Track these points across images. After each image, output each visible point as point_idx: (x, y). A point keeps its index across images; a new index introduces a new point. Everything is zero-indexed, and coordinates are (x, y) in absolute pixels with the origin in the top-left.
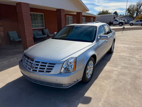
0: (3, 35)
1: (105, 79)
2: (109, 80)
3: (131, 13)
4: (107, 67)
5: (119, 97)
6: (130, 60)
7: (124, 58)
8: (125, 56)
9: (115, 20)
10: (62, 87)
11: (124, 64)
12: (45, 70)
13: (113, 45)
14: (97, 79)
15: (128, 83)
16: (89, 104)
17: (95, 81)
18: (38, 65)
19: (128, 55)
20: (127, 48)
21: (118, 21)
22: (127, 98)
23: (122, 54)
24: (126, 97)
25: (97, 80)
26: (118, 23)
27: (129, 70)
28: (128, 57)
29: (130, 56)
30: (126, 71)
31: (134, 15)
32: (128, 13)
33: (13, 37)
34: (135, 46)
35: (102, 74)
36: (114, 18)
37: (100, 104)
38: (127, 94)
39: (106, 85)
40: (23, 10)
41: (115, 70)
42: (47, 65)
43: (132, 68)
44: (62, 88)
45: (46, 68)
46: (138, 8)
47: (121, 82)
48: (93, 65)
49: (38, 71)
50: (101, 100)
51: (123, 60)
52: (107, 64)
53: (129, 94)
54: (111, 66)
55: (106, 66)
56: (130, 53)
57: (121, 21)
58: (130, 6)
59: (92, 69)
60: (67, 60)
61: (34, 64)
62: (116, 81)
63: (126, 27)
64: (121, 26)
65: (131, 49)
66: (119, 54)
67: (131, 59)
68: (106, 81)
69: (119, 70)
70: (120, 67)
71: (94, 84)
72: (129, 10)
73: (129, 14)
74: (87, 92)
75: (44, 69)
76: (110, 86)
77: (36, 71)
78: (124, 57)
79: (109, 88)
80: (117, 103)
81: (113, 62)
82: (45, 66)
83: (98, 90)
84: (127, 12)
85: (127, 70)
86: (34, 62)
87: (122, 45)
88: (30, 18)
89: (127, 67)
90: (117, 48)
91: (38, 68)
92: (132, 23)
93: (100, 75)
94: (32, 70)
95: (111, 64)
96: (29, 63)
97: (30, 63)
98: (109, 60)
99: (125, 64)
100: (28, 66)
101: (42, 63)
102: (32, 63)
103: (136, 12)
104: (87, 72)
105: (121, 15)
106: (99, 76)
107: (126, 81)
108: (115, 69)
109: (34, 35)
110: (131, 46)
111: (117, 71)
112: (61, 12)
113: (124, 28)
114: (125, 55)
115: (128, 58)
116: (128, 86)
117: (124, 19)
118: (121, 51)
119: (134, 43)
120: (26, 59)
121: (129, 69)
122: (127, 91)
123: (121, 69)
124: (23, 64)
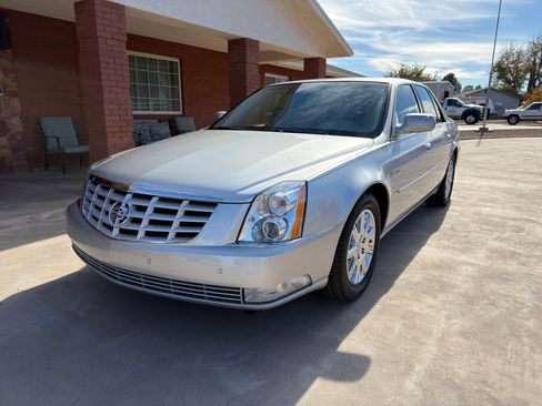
0: (21, 130)
1: (425, 293)
2: (441, 297)
3: (508, 82)
4: (431, 251)
5: (494, 360)
6: (521, 229)
7: (496, 224)
8: (500, 217)
9: (450, 101)
10: (244, 302)
11: (501, 244)
12: (172, 231)
13: (450, 173)
14: (391, 290)
15: (525, 311)
16: (361, 382)
17: (384, 297)
18: (143, 209)
19: (512, 214)
20: (506, 191)
21: (460, 106)
22: (528, 363)
23: (486, 210)
24: (524, 361)
25: (391, 293)
26: (459, 112)
27: (524, 264)
28: (513, 219)
29: (518, 215)
30: (512, 266)
31: (520, 86)
32: (499, 78)
33: (58, 139)
34: (535, 187)
35: (410, 275)
36: (447, 94)
37: (409, 385)
38: (527, 348)
39: (432, 314)
40: (99, 27)
41: (465, 263)
42: (182, 208)
43: (535, 257)
44: (242, 306)
45: (176, 220)
46: (534, 62)
47: (493, 304)
48: (374, 230)
49: (141, 234)
50: (411, 367)
51: (492, 228)
52: (429, 242)
53: (533, 350)
54: (446, 248)
55: (424, 248)
56: (518, 209)
57: (472, 105)
58: (507, 56)
59: (369, 248)
60: (269, 192)
61: (127, 206)
62: (470, 300)
63: (491, 126)
64: (473, 124)
65: (522, 196)
66: (473, 209)
67: (527, 226)
68: (431, 301)
69: (482, 263)
70: (481, 253)
71: (377, 307)
72: (500, 69)
73: (500, 82)
74: (350, 335)
75: (169, 224)
76: (449, 317)
77: (135, 233)
78: (497, 220)
79: (443, 326)
80: (484, 382)
81: (451, 236)
82: (174, 212)
83: (396, 330)
84: (495, 74)
85: (514, 263)
86: (128, 196)
87: (485, 183)
88: (128, 74)
89: (513, 255)
90: (466, 191)
91: (145, 222)
92: (516, 116)
93: (402, 276)
94: (116, 231)
95: (446, 243)
96: (105, 205)
97: (112, 202)
98: (435, 228)
99: (501, 242)
100: (101, 216)
101: (162, 199)
102: (120, 204)
103: (528, 76)
104: (350, 253)
105: (471, 87)
106: (397, 282)
107: (516, 302)
108: (464, 258)
109: (139, 134)
110: (520, 185)
111: (473, 265)
112: (245, 49)
113: (484, 130)
114: (499, 212)
115: (511, 223)
116: (527, 319)
117: (484, 102)
118: (479, 200)
119: (530, 177)
120: (98, 189)
121: (523, 259)
122: (525, 340)
123: (489, 258)
124: (84, 211)
